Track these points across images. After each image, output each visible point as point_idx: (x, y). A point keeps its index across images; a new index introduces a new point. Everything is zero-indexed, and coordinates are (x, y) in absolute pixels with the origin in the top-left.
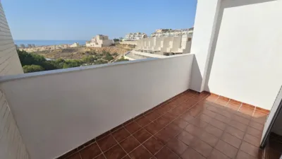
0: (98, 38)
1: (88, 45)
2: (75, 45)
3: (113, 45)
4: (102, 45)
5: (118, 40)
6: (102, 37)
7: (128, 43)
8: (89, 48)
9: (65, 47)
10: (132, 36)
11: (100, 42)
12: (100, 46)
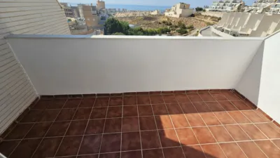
0: (178, 5)
1: (166, 14)
3: (193, 15)
4: (181, 16)
5: (201, 9)
6: (184, 6)
7: (212, 14)
8: (167, 17)
11: (179, 11)
12: (178, 16)
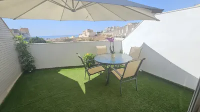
0: (87, 31)
1: (80, 36)
2: (72, 37)
3: (96, 35)
4: (89, 36)
5: (100, 33)
6: (90, 31)
7: (106, 34)
8: (81, 38)
9: (67, 38)
10: (109, 29)
11: (88, 34)
12: (87, 36)
